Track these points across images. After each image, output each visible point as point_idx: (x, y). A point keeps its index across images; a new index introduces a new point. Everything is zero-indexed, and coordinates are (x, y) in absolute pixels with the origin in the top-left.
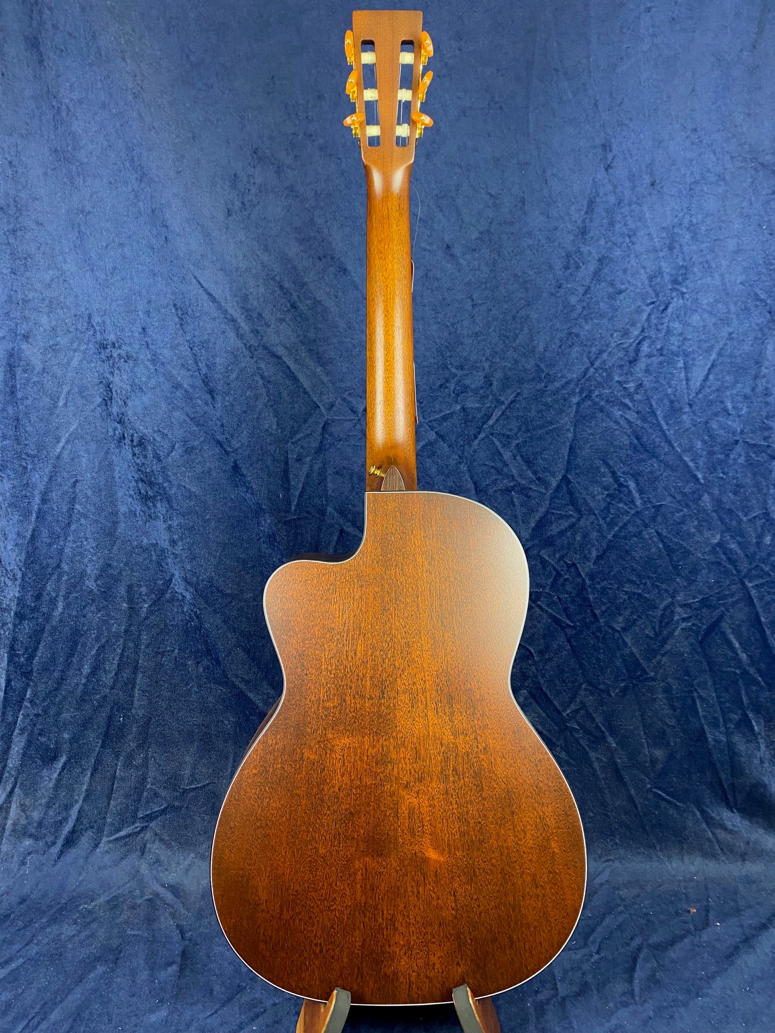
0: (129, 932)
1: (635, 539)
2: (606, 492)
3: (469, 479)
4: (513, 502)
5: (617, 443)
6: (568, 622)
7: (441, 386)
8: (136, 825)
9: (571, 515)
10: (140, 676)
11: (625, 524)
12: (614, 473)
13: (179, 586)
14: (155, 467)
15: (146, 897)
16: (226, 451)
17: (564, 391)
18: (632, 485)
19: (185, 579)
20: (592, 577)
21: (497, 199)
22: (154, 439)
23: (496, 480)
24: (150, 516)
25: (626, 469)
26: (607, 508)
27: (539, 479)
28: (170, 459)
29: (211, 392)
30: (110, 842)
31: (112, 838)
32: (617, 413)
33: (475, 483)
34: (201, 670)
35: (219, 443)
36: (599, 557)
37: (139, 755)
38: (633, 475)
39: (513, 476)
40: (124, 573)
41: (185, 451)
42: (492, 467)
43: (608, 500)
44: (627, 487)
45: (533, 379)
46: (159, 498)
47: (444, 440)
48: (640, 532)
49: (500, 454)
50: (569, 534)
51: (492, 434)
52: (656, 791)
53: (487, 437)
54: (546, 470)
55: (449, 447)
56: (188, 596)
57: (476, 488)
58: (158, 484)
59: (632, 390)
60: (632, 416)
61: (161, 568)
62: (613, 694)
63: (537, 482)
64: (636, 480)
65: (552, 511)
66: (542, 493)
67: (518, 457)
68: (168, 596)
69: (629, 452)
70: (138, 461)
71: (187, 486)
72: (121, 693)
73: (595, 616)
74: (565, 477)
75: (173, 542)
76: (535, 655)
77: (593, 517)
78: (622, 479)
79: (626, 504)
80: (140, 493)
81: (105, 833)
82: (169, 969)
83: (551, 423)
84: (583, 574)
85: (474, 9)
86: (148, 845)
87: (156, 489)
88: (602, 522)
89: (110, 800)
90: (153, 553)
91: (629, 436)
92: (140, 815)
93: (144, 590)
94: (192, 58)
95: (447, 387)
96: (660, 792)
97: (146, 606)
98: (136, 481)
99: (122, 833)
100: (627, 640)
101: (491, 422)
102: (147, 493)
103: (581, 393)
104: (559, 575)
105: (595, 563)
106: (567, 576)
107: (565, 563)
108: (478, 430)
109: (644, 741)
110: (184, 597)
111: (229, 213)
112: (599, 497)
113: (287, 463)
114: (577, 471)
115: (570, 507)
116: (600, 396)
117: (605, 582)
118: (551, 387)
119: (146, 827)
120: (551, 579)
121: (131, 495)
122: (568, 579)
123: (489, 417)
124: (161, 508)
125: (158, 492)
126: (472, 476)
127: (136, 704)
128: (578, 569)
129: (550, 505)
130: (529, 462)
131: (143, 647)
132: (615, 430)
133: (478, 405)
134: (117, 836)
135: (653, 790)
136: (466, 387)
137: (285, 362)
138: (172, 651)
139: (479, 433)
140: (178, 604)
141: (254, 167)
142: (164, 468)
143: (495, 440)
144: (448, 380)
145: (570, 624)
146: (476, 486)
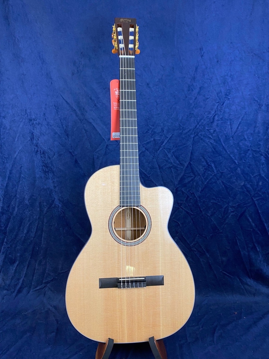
1: (214, 184)
2: (204, 168)
4: (172, 172)
5: (207, 151)
7: (146, 132)
8: (43, 285)
9: (192, 176)
10: (44, 233)
11: (211, 179)
12: (206, 161)
13: (57, 202)
14: (48, 161)
15: (45, 310)
16: (72, 155)
17: (189, 133)
18: (213, 165)
19: (59, 200)
20: (199, 197)
21: (164, 67)
22: (48, 152)
23: (166, 164)
24: (47, 178)
25: (210, 160)
26: (205, 173)
27: (181, 164)
28: (53, 158)
29: (67, 135)
31: (34, 290)
32: (207, 140)
34: (65, 231)
35: (70, 153)
36: (202, 191)
37: (44, 261)
38: (213, 162)
39: (172, 163)
40: (38, 198)
41: (59, 155)
42: (165, 160)
43: (205, 170)
44: (211, 166)
45: (178, 129)
46: (50, 172)
47: (148, 151)
48: (216, 182)
49: (167, 155)
50: (191, 182)
51: (164, 148)
52: (224, 272)
53: (162, 149)
54: (183, 160)
55: (150, 153)
56: (60, 205)
58: (50, 167)
59: (212, 132)
60: (212, 141)
61: (51, 196)
62: (208, 238)
65: (185, 175)
66: (182, 168)
67: (173, 156)
68: (53, 206)
69: (212, 154)
70: (43, 159)
71: (59, 167)
72: (37, 239)
73: (201, 211)
74: (190, 163)
75: (55, 187)
76: (180, 225)
77: (199, 176)
78: (209, 163)
79: (211, 172)
80: (43, 170)
81: (32, 288)
82: (52, 334)
83: (184, 144)
86: (46, 292)
88: (203, 178)
89: (33, 277)
90: (48, 191)
91: (211, 148)
93: (45, 204)
94: (60, 22)
95: (148, 132)
97: (46, 209)
98: (42, 166)
99: (38, 288)
100: (212, 219)
101: (164, 144)
102: (46, 170)
103: (194, 134)
104: (188, 197)
105: (200, 192)
106: (191, 197)
107: (191, 193)
108: (159, 147)
109: (219, 254)
110: (59, 206)
111: (73, 74)
112: (202, 170)
113: (94, 159)
114: (194, 161)
115: (191, 173)
116: (201, 135)
117: (204, 199)
118: (184, 132)
119: (46, 286)
120: (186, 198)
121: (40, 171)
122: (191, 198)
123: (163, 142)
124: (51, 175)
125: (49, 170)
126: (157, 163)
127: (42, 243)
128: (195, 195)
129: (185, 172)
130: (177, 158)
131: (45, 223)
132: (206, 146)
133: (159, 138)
134: (36, 289)
135: (223, 272)
136: (155, 132)
137: (93, 125)
138: (55, 225)
139: (160, 148)
140: (57, 208)
141: (81, 58)
142: (51, 161)
143: (165, 150)
144: (148, 130)
145: (192, 214)
146: (159, 166)
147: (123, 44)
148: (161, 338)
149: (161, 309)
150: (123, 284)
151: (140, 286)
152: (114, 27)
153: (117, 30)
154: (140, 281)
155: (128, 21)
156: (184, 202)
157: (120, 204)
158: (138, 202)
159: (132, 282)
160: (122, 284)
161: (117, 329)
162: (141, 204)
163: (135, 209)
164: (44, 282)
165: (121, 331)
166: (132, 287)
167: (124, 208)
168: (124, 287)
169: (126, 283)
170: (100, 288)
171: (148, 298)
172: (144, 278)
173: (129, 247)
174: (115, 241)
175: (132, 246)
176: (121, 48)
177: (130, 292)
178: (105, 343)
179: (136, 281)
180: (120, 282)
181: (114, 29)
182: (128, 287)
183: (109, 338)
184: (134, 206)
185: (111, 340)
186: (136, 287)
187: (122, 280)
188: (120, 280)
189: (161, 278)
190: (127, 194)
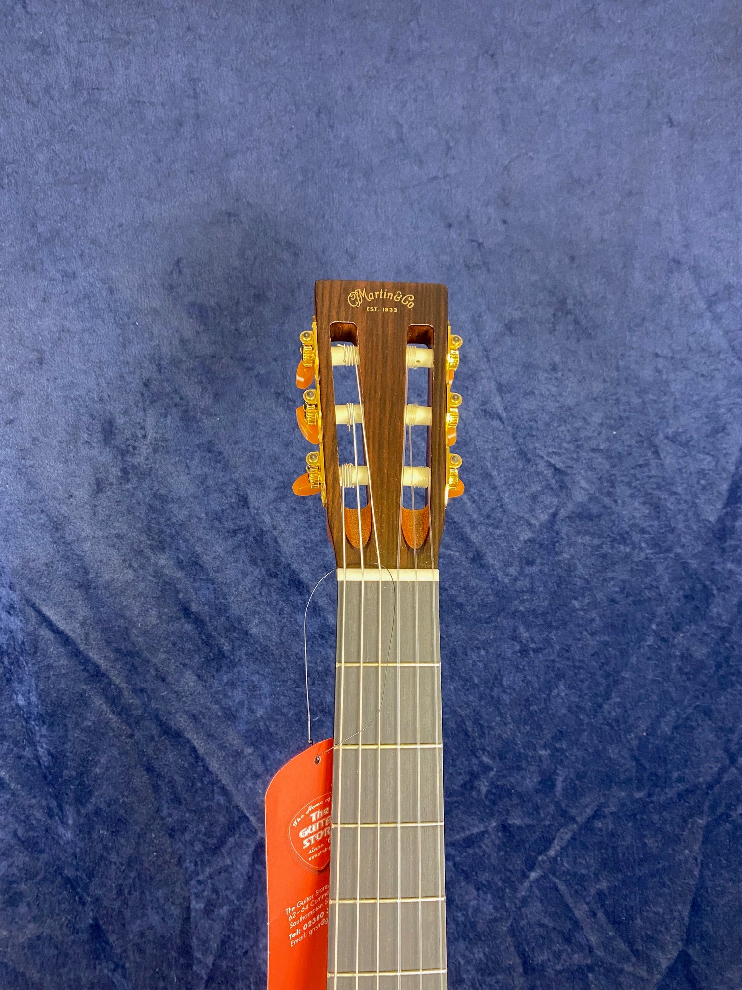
3: (512, 949)
21: (566, 474)
45: (628, 781)
53: (544, 877)
54: (649, 939)
57: (525, 963)
67: (600, 915)
85: (531, 154)
94: (41, 229)
103: (713, 808)
111: (99, 487)
113: (187, 919)
123: (547, 842)
137: (189, 741)
141: (144, 410)
144: (474, 776)
147: (362, 463)
152: (309, 340)
153: (325, 358)
155: (398, 305)
176: (346, 489)
181: (310, 354)
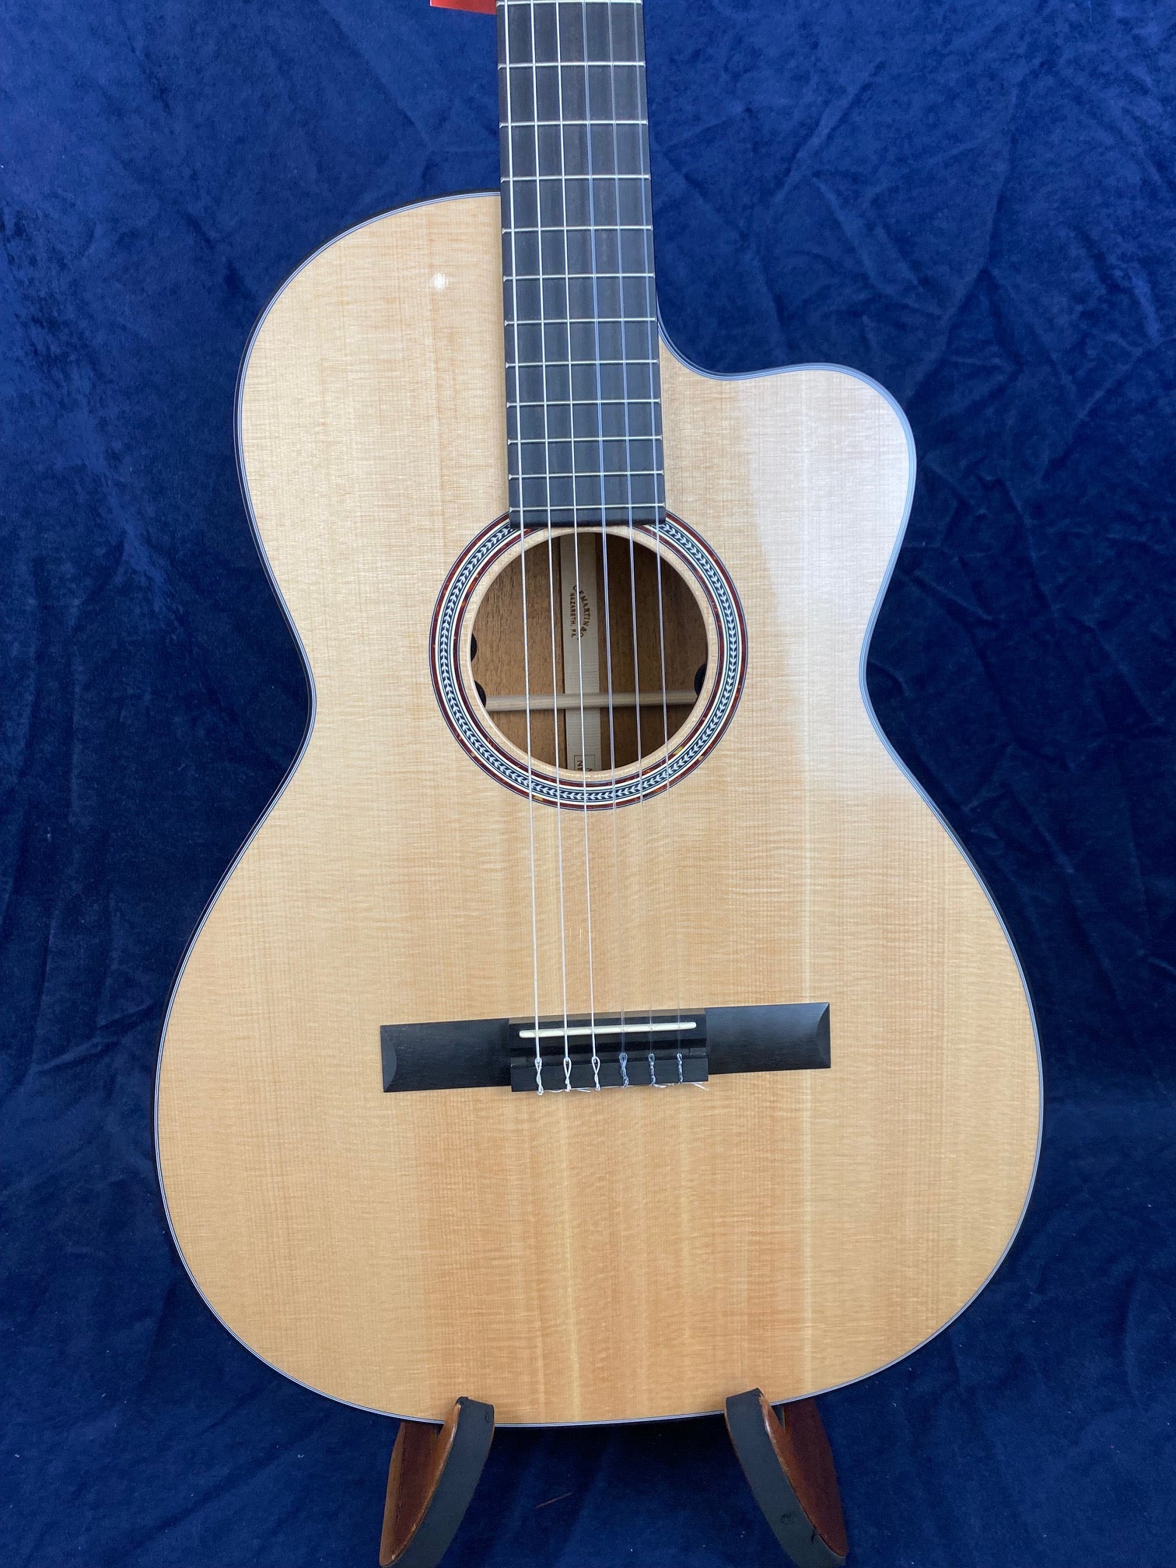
0: (70, 1249)
1: (1140, 417)
2: (1079, 308)
4: (863, 339)
5: (1111, 181)
6: (980, 612)
7: (697, 54)
8: (96, 1040)
9: (995, 368)
10: (78, 747)
11: (1120, 384)
12: (1099, 259)
13: (138, 556)
14: (55, 283)
15: (113, 1179)
16: (208, 241)
17: (990, 55)
18: (1141, 288)
19: (148, 541)
20: (1038, 510)
22: (46, 216)
23: (828, 287)
24: (62, 403)
25: (1130, 247)
26: (1080, 346)
27: (925, 281)
28: (84, 260)
29: (162, 93)
30: (43, 1073)
31: (46, 1067)
32: (1114, 102)
33: (779, 300)
34: (202, 733)
35: (193, 223)
36: (1058, 464)
37: (91, 905)
38: (1145, 262)
39: (864, 277)
40: (22, 534)
41: (120, 242)
42: (817, 256)
43: (1084, 326)
44: (1129, 292)
46: (72, 357)
47: (704, 194)
48: (1152, 402)
49: (836, 224)
50: (989, 412)
51: (817, 174)
52: (1157, 961)
55: (718, 210)
56: (159, 577)
58: (66, 323)
59: (1154, 42)
60: (1149, 108)
61: (98, 521)
62: (1072, 765)
63: (921, 289)
64: (1151, 274)
65: (954, 359)
66: (930, 316)
68: (119, 579)
69: (1140, 204)
70: (21, 275)
71: (129, 325)
72: (42, 783)
73: (1040, 596)
74: (985, 275)
75: (114, 458)
76: (905, 686)
77: (1047, 368)
78: (1118, 273)
79: (1124, 335)
80: (36, 352)
81: (34, 1056)
82: (138, 1326)
83: (955, 138)
84: (1019, 505)
86: (120, 1079)
87: (64, 337)
88: (1066, 380)
89: (40, 993)
90: (78, 487)
91: (1140, 163)
92: (102, 1021)
93: (68, 568)
95: (710, 58)
96: (1164, 965)
97: (76, 602)
98: (25, 325)
99: (68, 1057)
100: (1108, 648)
101: (815, 141)
102: (48, 349)
104: (963, 505)
105: (1046, 478)
106: (982, 511)
107: (980, 479)
108: (785, 166)
109: (1134, 860)
110: (150, 579)
112: (1063, 321)
114: (1014, 259)
115: (995, 348)
116: (1075, 62)
117: (1067, 521)
118: (959, 42)
119: (115, 1044)
120: (948, 519)
121: (18, 360)
122: (981, 518)
124: (80, 380)
125: (68, 344)
126: (770, 283)
127: (76, 806)
128: (1012, 494)
129: (949, 343)
130: (903, 243)
131: (77, 689)
132: (1108, 149)
133: (784, 101)
134: (53, 1063)
135: (1151, 960)
136: (755, 53)
138: (140, 697)
139: (788, 171)
140: (140, 596)
142: (74, 283)
143: (823, 187)
145: (986, 617)
146: (781, 308)
148: (810, 1387)
149: (808, 1218)
150: (550, 1058)
151: (668, 1076)
154: (666, 1043)
156: (937, 544)
157: (513, 502)
158: (650, 487)
159: (609, 1046)
160: (538, 1061)
161: (517, 1344)
162: (669, 506)
163: (626, 541)
164: (104, 1023)
165: (539, 1351)
166: (611, 1079)
167: (539, 537)
168: (554, 1082)
169: (567, 1059)
170: (390, 1087)
171: (719, 1149)
172: (692, 1025)
173: (585, 812)
174: (484, 775)
175: (609, 812)
177: (595, 1113)
178: (440, 1426)
179: (637, 1044)
180: (527, 1049)
182: (582, 1079)
183: (462, 1401)
184: (618, 516)
185: (472, 1411)
186: (640, 1079)
187: (537, 1034)
188: (524, 1034)
189: (815, 1018)
190: (560, 426)
